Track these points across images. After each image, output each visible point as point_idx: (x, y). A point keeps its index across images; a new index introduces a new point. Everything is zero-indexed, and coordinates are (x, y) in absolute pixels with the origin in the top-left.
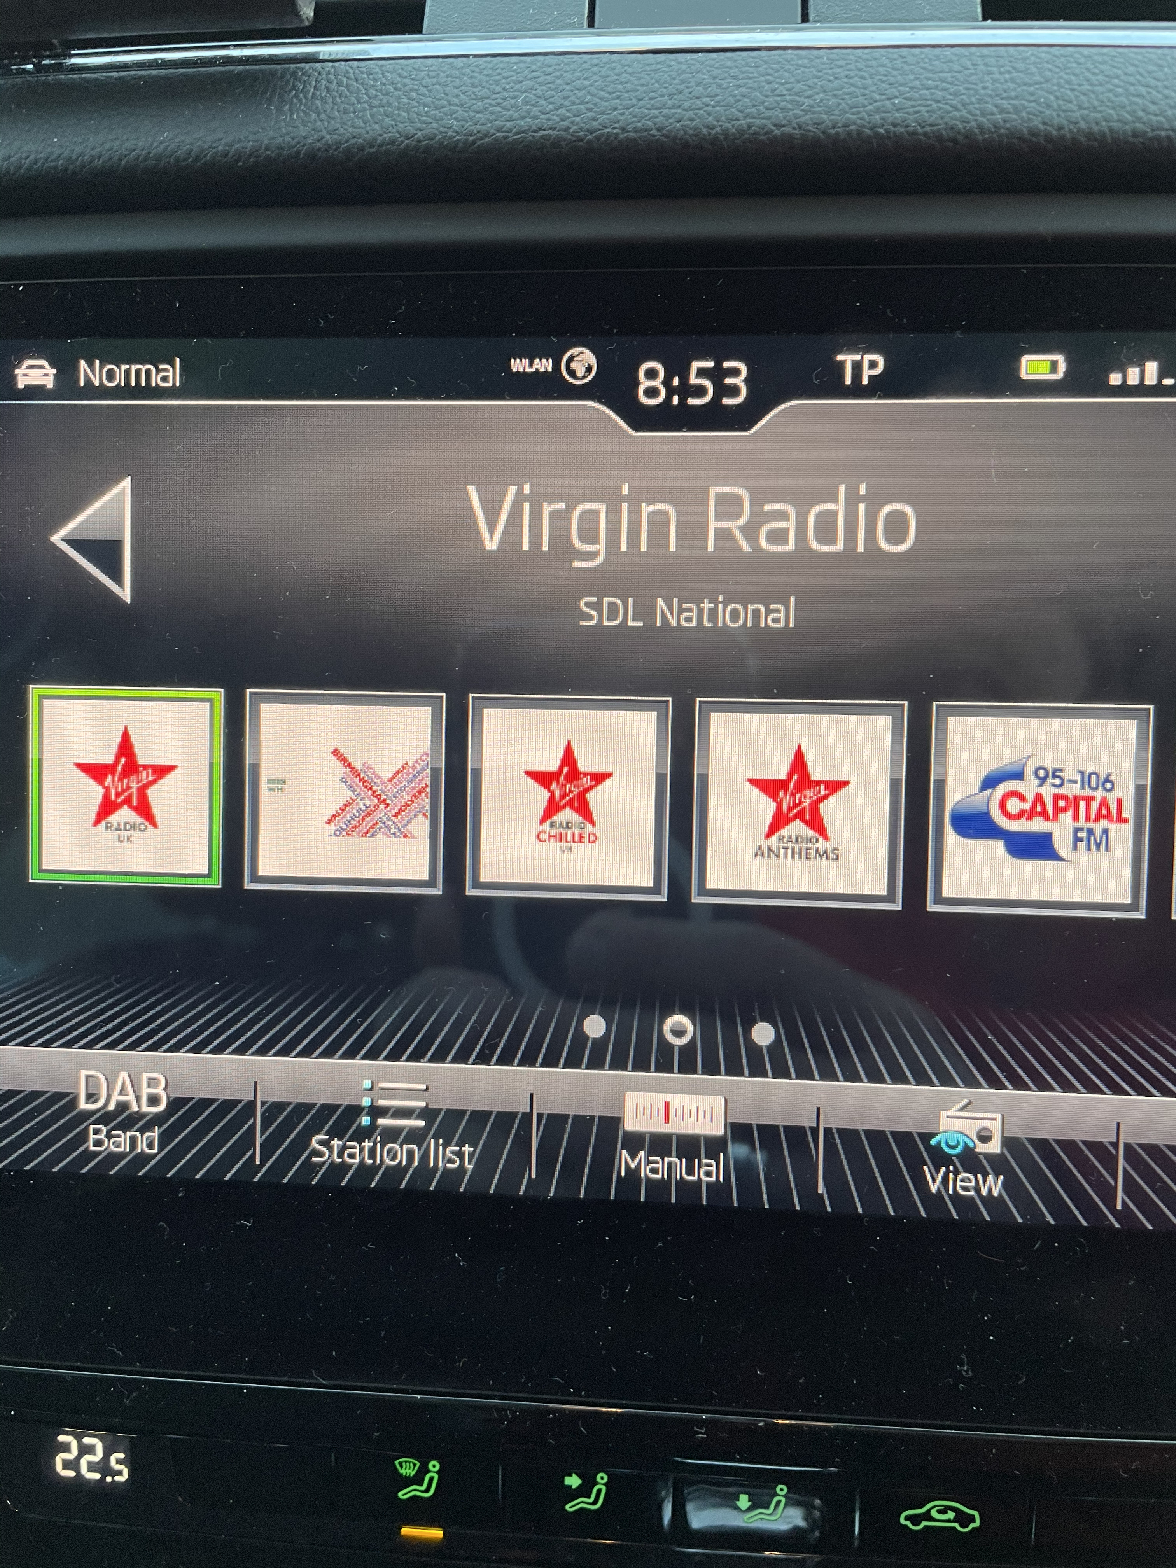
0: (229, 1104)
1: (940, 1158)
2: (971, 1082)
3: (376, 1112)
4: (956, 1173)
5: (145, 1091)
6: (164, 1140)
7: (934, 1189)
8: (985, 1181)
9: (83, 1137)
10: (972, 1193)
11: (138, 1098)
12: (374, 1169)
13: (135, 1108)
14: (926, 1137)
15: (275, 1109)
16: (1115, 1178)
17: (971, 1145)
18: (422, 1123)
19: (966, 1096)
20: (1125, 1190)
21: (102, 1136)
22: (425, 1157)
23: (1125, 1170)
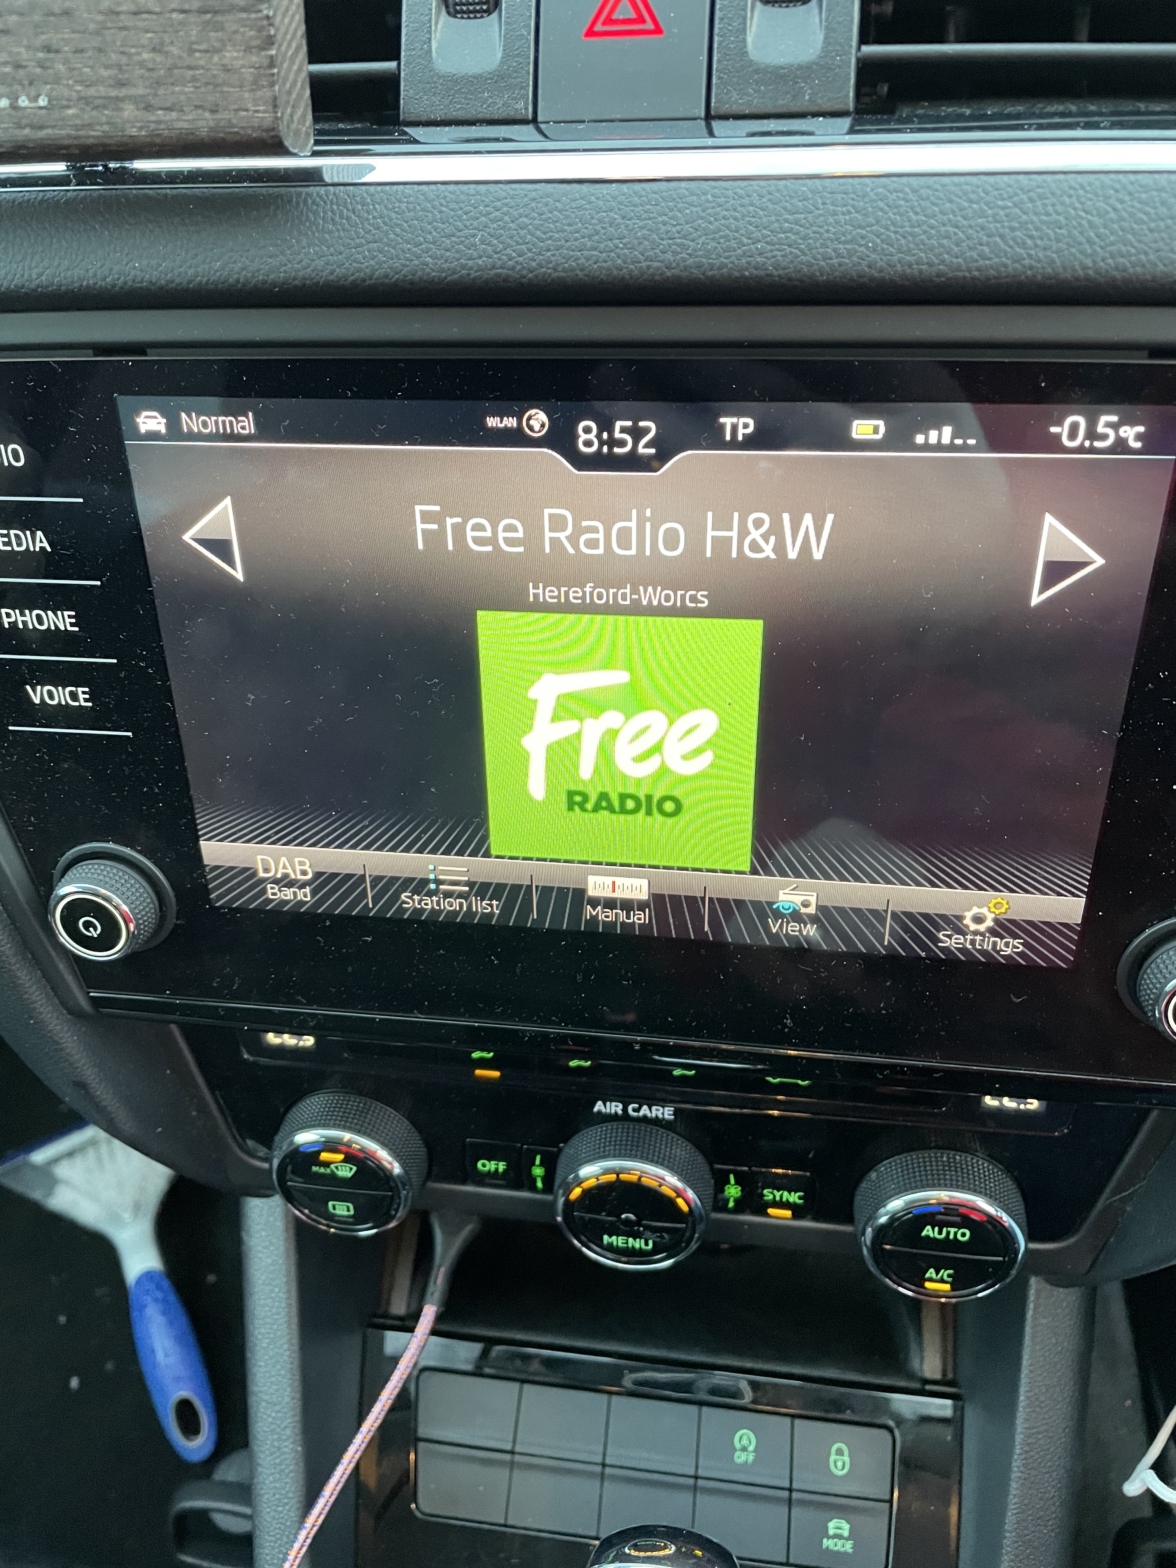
0: (349, 876)
1: (778, 915)
2: (798, 875)
3: (438, 882)
4: (788, 923)
5: (298, 868)
6: (314, 893)
7: (774, 931)
8: (805, 927)
9: (264, 891)
10: (797, 933)
11: (294, 871)
12: (441, 911)
13: (293, 877)
14: (770, 904)
15: (376, 880)
16: (884, 928)
17: (797, 908)
18: (467, 889)
19: (794, 882)
20: (890, 935)
21: (276, 891)
22: (470, 906)
23: (891, 926)
